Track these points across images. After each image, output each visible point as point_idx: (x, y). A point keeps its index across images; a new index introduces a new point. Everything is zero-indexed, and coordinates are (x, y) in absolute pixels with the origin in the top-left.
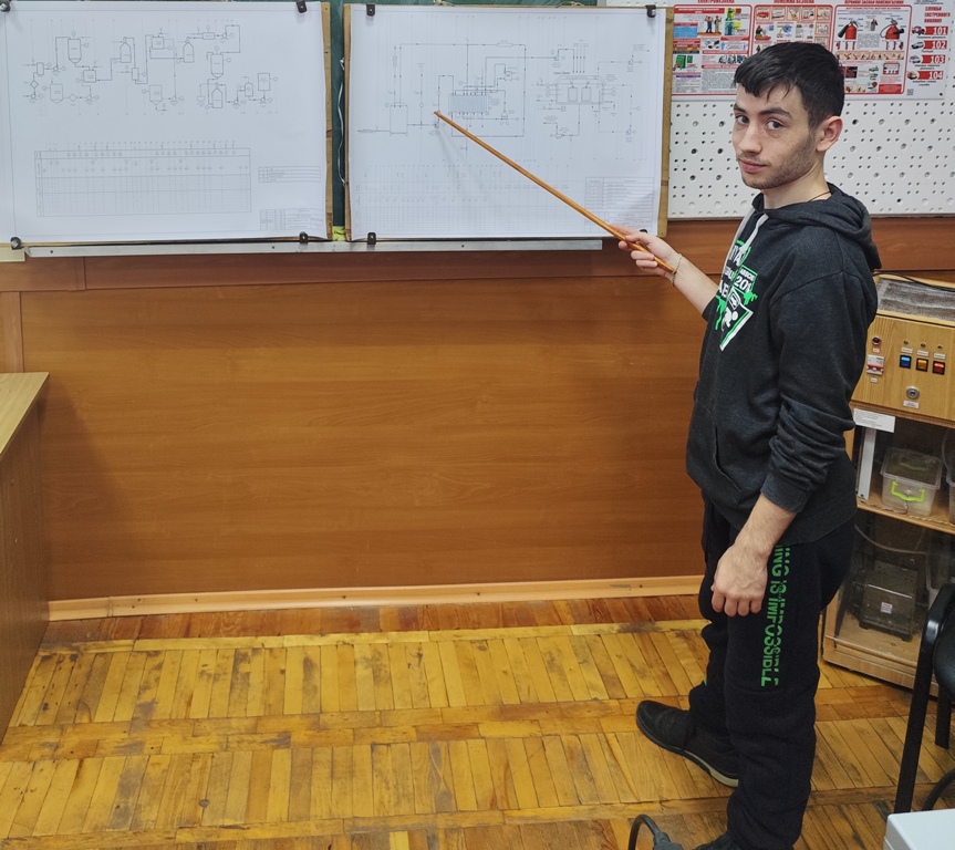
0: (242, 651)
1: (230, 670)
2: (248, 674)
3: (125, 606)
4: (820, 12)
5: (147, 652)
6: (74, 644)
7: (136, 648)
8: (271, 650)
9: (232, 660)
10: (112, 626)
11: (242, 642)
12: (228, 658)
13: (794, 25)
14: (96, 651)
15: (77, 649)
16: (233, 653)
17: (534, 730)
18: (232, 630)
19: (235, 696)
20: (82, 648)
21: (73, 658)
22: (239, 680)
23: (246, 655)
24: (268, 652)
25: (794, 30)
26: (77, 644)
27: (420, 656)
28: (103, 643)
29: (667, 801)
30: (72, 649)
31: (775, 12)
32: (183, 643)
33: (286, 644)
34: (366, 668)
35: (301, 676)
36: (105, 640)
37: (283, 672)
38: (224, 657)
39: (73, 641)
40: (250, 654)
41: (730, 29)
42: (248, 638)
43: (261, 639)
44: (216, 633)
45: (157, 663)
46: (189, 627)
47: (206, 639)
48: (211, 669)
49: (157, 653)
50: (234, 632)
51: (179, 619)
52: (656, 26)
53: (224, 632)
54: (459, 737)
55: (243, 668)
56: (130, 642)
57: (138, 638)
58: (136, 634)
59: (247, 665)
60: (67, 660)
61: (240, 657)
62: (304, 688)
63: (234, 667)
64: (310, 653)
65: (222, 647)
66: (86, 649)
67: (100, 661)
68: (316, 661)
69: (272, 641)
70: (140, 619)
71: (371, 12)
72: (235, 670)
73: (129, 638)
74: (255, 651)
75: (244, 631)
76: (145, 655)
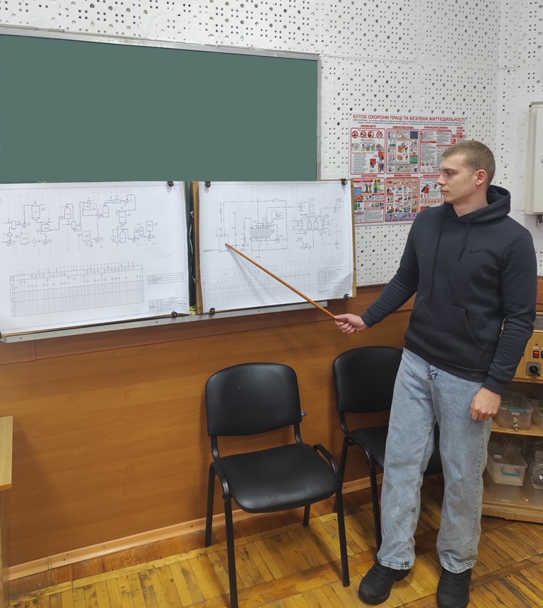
0: (143, 573)
1: (140, 587)
2: (152, 587)
3: (59, 561)
4: (414, 180)
5: (83, 587)
6: (32, 593)
7: (75, 586)
8: (159, 568)
9: (138, 580)
10: (53, 575)
11: (140, 567)
12: (135, 579)
13: (403, 187)
14: (49, 594)
15: (35, 595)
16: (137, 575)
17: (325, 581)
18: (131, 561)
19: (149, 602)
20: (39, 594)
21: (35, 602)
22: (148, 592)
23: (145, 575)
24: (158, 570)
25: (403, 189)
26: (35, 592)
27: (247, 553)
28: (51, 587)
29: (406, 604)
30: (32, 596)
31: (394, 181)
32: (104, 577)
33: (167, 563)
34: (220, 567)
35: (184, 580)
36: (52, 585)
37: (172, 580)
38: (133, 580)
39: (31, 591)
40: (148, 574)
41: (376, 190)
42: (143, 564)
43: (151, 563)
44: (122, 565)
45: (92, 593)
46: (103, 565)
47: (116, 571)
48: (128, 589)
49: (89, 587)
50: (133, 562)
51: (95, 561)
52: (346, 189)
53: (127, 563)
54: (287, 596)
55: (148, 583)
56: (69, 583)
57: (74, 580)
58: (71, 577)
59: (149, 581)
60: (32, 604)
61: (142, 578)
62: (188, 588)
63: (141, 584)
64: (183, 565)
65: (129, 573)
66: (42, 594)
67: (54, 600)
68: (189, 569)
69: (158, 563)
70: (70, 567)
71: (208, 185)
72: (143, 586)
73: (68, 581)
74: (150, 571)
75: (139, 560)
76: (82, 590)
